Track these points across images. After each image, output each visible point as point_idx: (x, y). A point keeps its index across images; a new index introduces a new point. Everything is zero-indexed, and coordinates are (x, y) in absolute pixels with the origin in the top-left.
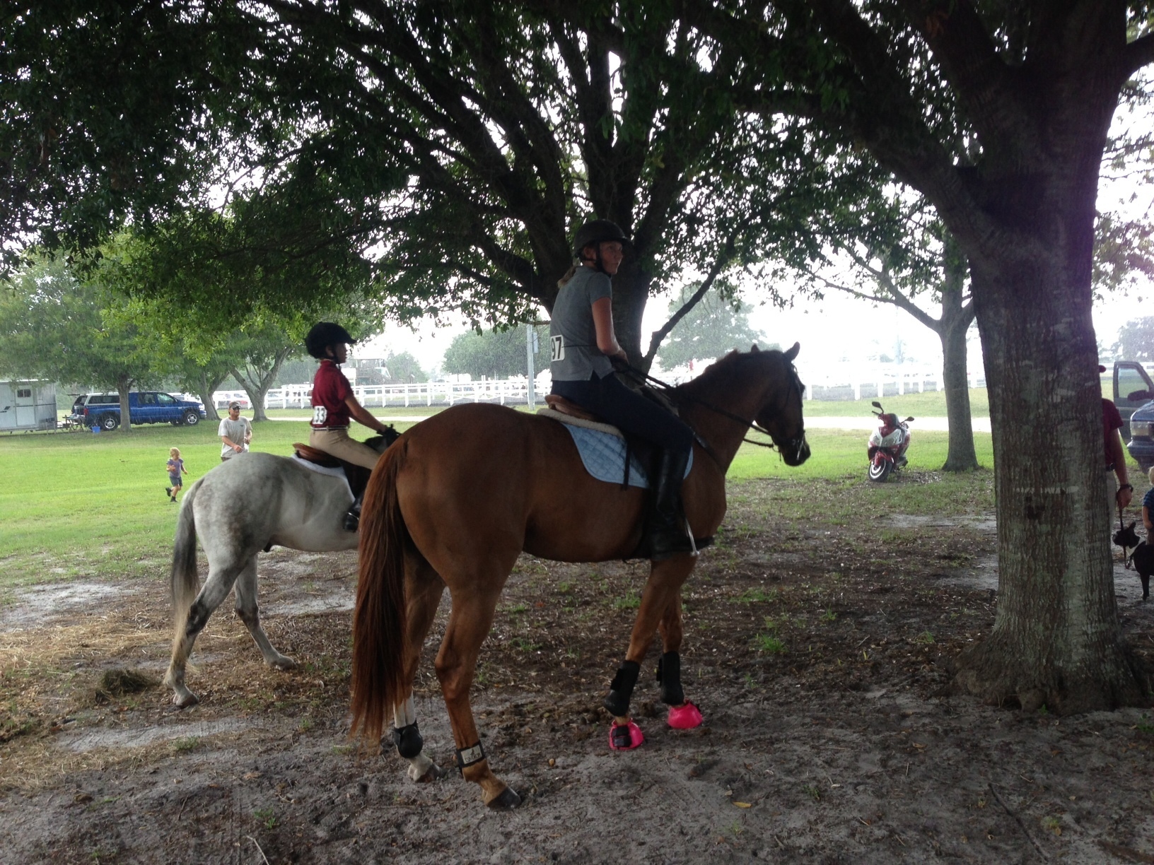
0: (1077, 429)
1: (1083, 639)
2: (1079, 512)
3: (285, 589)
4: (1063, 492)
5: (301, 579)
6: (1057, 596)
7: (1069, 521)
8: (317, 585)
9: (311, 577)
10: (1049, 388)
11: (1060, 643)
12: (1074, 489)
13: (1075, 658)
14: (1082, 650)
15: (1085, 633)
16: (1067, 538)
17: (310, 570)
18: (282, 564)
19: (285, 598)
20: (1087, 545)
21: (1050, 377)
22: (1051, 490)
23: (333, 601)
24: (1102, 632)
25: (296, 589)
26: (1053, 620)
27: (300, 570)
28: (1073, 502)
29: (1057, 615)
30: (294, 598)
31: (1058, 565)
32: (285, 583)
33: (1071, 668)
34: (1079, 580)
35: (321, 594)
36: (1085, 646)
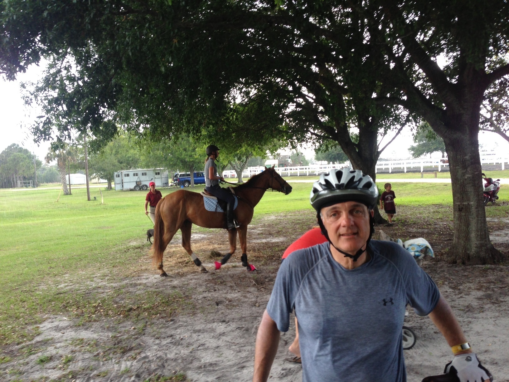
0: (472, 186)
1: (475, 245)
2: (473, 210)
3: (255, 237)
4: (468, 204)
5: (259, 234)
6: (468, 233)
7: (470, 212)
8: (264, 236)
9: (262, 234)
10: (464, 174)
11: (468, 246)
12: (472, 203)
13: (473, 250)
14: (475, 249)
15: (476, 244)
16: (470, 217)
17: (261, 232)
18: (253, 230)
19: (255, 239)
20: (476, 219)
21: (464, 171)
22: (465, 203)
23: (268, 240)
24: (481, 244)
25: (258, 237)
26: (466, 240)
27: (259, 232)
28: (472, 207)
29: (467, 238)
30: (257, 239)
31: (468, 225)
32: (254, 235)
33: (472, 253)
34: (474, 229)
35: (265, 238)
36: (476, 247)
